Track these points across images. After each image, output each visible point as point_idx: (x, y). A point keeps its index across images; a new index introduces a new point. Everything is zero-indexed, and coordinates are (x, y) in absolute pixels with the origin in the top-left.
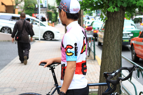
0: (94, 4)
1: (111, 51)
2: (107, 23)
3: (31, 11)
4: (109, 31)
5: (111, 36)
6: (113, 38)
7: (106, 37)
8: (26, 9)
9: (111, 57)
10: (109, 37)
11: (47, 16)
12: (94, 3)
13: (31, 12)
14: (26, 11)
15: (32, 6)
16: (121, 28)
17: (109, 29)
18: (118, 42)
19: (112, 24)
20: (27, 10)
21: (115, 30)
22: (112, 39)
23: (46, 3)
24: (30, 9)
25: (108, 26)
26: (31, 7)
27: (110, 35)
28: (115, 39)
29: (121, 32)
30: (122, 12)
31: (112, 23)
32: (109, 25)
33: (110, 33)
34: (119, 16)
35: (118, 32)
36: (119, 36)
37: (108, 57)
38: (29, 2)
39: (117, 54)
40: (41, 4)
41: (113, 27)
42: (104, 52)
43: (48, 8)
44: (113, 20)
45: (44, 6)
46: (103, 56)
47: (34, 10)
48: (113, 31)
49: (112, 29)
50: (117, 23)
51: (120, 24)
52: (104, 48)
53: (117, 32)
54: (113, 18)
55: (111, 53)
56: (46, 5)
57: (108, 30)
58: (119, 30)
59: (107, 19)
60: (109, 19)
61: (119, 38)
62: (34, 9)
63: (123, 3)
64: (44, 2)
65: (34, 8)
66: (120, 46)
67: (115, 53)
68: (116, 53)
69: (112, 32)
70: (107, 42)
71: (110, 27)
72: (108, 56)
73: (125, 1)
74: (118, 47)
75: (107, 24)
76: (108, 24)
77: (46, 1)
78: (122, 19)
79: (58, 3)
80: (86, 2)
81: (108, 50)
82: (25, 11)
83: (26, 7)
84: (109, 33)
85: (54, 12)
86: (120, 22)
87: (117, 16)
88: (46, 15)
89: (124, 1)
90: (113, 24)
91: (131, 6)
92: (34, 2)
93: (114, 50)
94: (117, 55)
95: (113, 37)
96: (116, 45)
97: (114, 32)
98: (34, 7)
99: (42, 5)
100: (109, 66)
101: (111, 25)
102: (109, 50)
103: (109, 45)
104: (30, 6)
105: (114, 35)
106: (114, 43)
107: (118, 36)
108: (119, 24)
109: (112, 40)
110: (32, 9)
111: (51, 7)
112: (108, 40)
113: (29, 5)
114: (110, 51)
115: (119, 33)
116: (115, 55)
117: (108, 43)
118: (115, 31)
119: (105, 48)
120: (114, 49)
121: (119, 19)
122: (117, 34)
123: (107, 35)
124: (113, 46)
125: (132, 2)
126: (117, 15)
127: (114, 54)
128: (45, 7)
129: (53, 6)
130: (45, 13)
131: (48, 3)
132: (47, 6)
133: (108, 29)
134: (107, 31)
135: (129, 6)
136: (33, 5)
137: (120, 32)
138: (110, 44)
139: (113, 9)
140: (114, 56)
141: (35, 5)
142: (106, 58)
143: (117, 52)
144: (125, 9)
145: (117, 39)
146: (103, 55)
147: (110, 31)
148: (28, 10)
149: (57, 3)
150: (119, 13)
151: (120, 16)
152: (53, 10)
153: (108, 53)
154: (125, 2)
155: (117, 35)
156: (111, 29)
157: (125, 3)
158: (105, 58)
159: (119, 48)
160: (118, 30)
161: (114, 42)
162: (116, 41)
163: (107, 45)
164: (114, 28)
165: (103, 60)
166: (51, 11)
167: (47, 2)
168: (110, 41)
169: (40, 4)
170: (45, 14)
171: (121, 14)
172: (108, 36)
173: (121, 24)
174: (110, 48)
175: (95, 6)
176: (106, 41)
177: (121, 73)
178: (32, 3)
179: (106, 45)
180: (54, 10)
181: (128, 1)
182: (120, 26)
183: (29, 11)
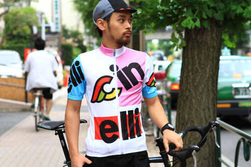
0: (160, 15)
1: (194, 109)
2: (186, 52)
3: (22, 42)
4: (190, 69)
5: (194, 80)
6: (199, 82)
7: (184, 82)
8: (8, 38)
9: (195, 122)
10: (190, 81)
11: (60, 53)
12: (159, 13)
13: (22, 45)
14: (10, 42)
15: (24, 31)
16: (214, 61)
17: (190, 65)
18: (208, 90)
19: (196, 55)
20: (10, 40)
21: (203, 66)
22: (196, 84)
23: (57, 24)
24: (19, 36)
25: (188, 58)
26: (22, 34)
27: (191, 77)
28: (203, 86)
29: (214, 70)
30: (215, 30)
31: (196, 53)
32: (190, 56)
33: (193, 73)
34: (209, 38)
35: (208, 71)
36: (211, 79)
37: (189, 122)
38: (16, 20)
39: (207, 115)
40: (47, 25)
41: (197, 61)
42: (180, 112)
43: (62, 35)
44: (198, 45)
45: (53, 30)
46: (179, 120)
47: (28, 41)
48: (197, 69)
49: (196, 65)
50: (205, 53)
51: (212, 55)
52: (180, 103)
53: (206, 71)
54: (197, 42)
55: (193, 112)
56: (57, 28)
57: (187, 66)
58: (209, 66)
59: (185, 45)
60: (189, 45)
61: (210, 83)
62: (28, 37)
63: (217, 12)
64: (53, 21)
65: (28, 35)
66: (212, 99)
67: (202, 114)
68: (205, 112)
69: (195, 70)
70: (187, 91)
71: (191, 60)
72: (189, 119)
73: (221, 8)
74: (208, 100)
75: (186, 55)
76: (188, 55)
77: (57, 19)
78: (215, 44)
79: (87, 23)
80: (144, 12)
81: (188, 107)
82: (7, 43)
83: (9, 32)
84: (191, 74)
85: (76, 45)
86: (212, 50)
87: (206, 39)
88: (58, 52)
89: (217, 8)
90: (198, 55)
91: (233, 17)
92: (29, 20)
93: (200, 108)
94: (207, 118)
95: (197, 81)
96: (204, 98)
97: (200, 71)
98: (28, 32)
99: (48, 28)
100: (191, 139)
101: (193, 58)
102: (190, 108)
103: (190, 97)
104: (19, 30)
105: (199, 77)
106: (200, 93)
107: (209, 78)
108: (209, 55)
109: (196, 87)
110: (25, 38)
111: (69, 33)
112: (188, 87)
113: (15, 28)
114: (192, 110)
115: (211, 73)
116: (203, 118)
117: (187, 93)
118: (201, 69)
119: (182, 103)
120: (200, 105)
121: (209, 45)
122: (206, 75)
123: (187, 77)
124: (199, 98)
125: (235, 10)
126: (204, 37)
127: (200, 115)
128: (56, 33)
129: (75, 29)
130: (55, 46)
131: (64, 23)
132: (59, 30)
133: (188, 64)
134: (185, 69)
135: (231, 19)
136: (26, 28)
137: (212, 71)
138: (192, 94)
139: (192, 22)
140: (202, 120)
141: (31, 27)
142: (185, 124)
143: (207, 110)
144: (221, 23)
145: (205, 85)
146: (179, 117)
147: (192, 70)
148: (14, 41)
149: (85, 21)
150: (209, 33)
151: (213, 39)
152: (74, 41)
153: (189, 114)
154: (220, 10)
155: (205, 77)
156: (193, 65)
157: (219, 12)
158: (183, 124)
159: (210, 103)
160: (207, 66)
161: (200, 91)
162: (203, 89)
163: (187, 98)
164: (199, 63)
165: (179, 127)
166: (70, 41)
167: (59, 21)
168: (191, 90)
169: (43, 26)
170: (57, 49)
171: (213, 34)
172: (187, 79)
173: (214, 54)
174: (192, 103)
175: (162, 20)
176: (184, 89)
177: (219, 159)
178: (24, 24)
179: (185, 98)
180: (76, 40)
181: (228, 9)
182: (211, 58)
183: (16, 43)
